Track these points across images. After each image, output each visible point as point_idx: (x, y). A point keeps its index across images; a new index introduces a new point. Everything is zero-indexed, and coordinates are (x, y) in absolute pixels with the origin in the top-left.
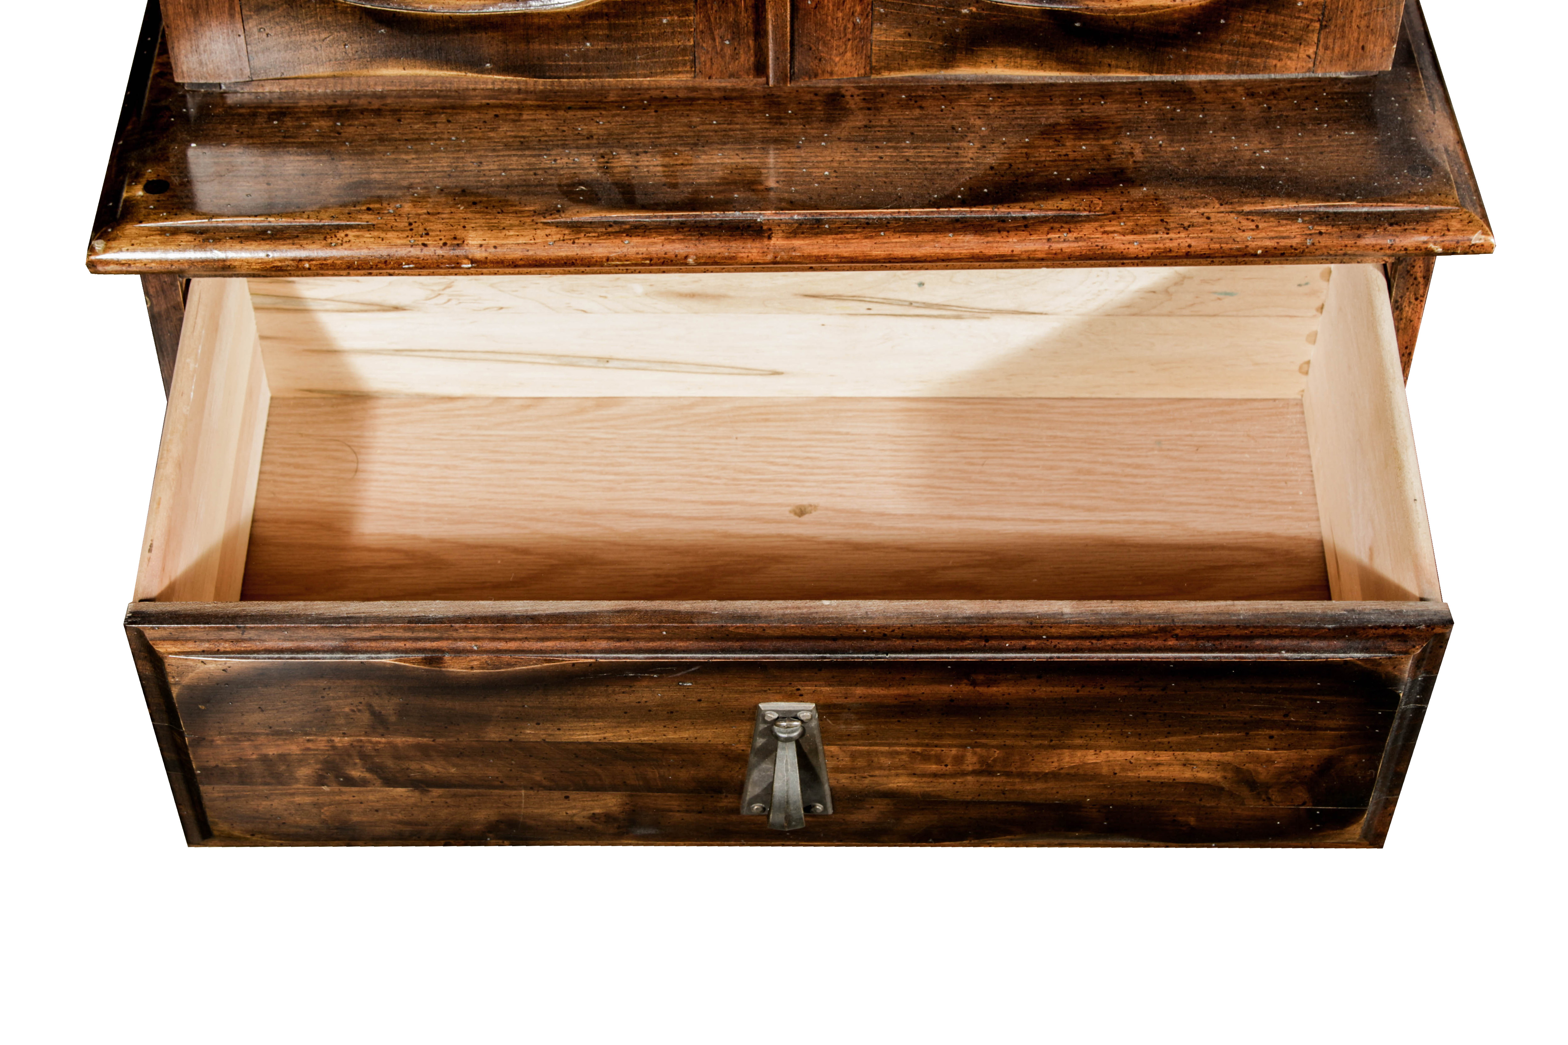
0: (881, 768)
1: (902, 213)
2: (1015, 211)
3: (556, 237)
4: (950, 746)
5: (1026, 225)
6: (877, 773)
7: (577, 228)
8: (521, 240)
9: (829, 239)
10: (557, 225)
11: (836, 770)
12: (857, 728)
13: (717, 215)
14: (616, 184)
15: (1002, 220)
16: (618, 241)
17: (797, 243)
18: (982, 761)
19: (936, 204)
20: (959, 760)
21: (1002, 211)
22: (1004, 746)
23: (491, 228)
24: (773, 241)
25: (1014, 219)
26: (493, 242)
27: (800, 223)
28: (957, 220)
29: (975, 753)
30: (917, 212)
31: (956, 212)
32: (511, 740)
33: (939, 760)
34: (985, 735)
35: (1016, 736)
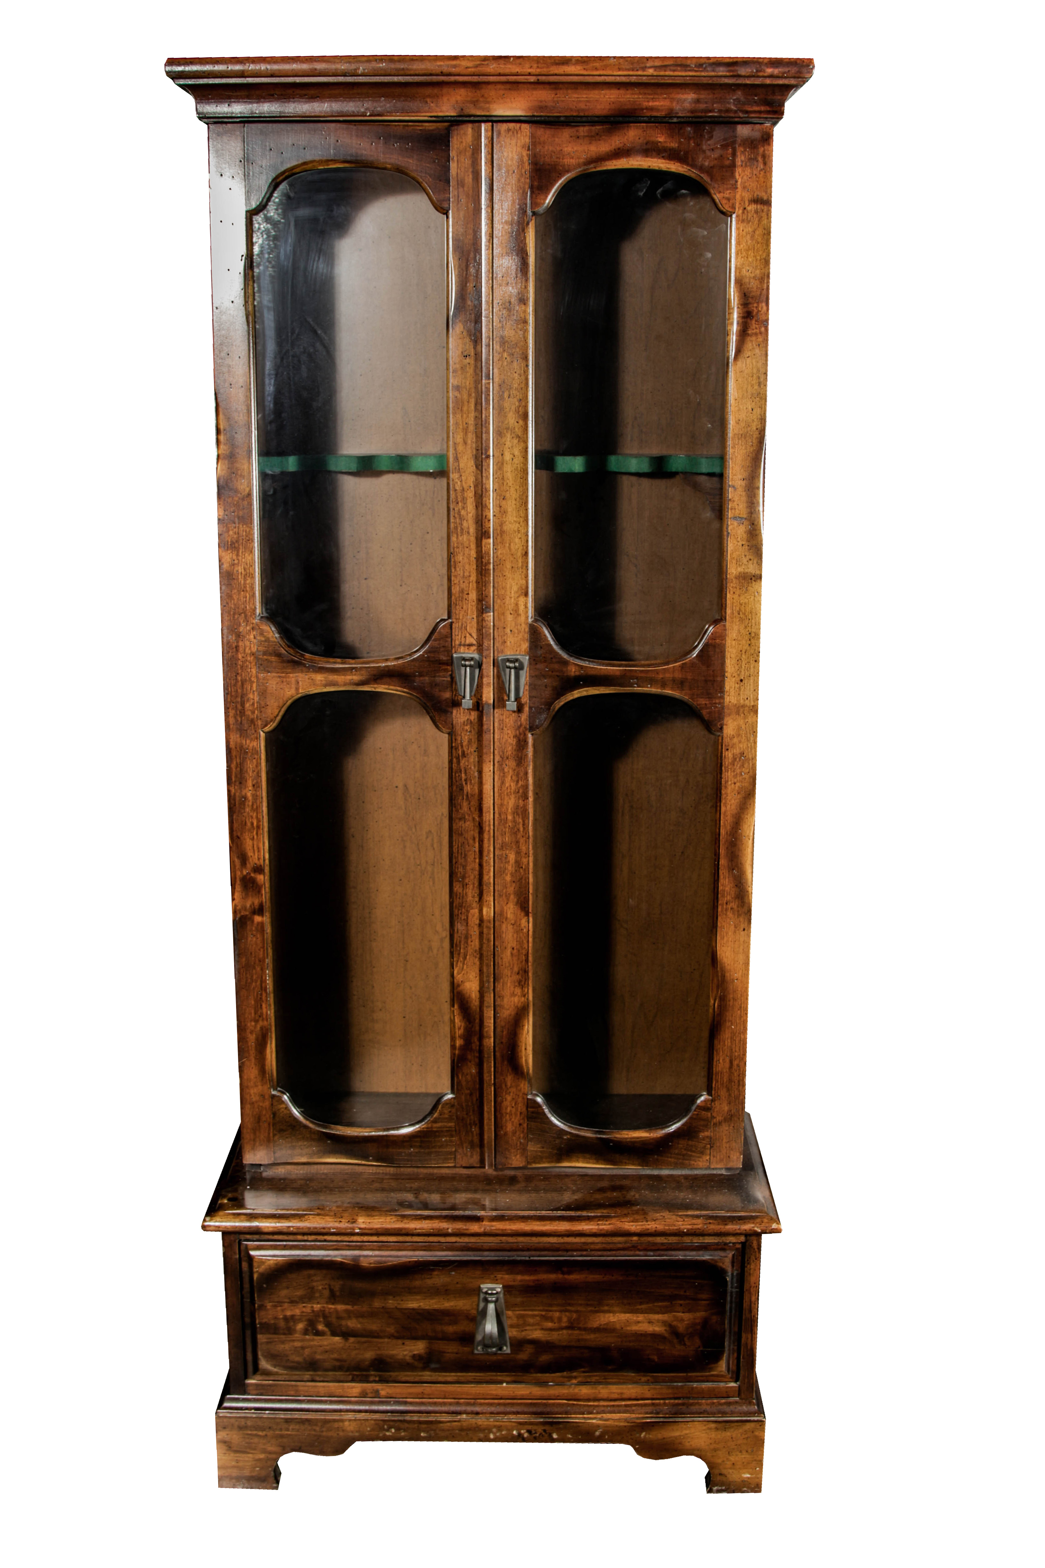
0: (529, 1325)
1: (538, 1213)
2: (584, 1213)
3: (395, 1220)
4: (556, 1311)
5: (589, 1219)
6: (528, 1328)
7: (404, 1217)
8: (380, 1220)
9: (507, 1223)
10: (396, 1215)
11: (512, 1326)
12: (519, 1300)
13: (461, 1213)
14: (421, 1202)
15: (579, 1217)
16: (420, 1222)
17: (494, 1223)
18: (569, 1320)
19: (552, 1210)
20: (560, 1319)
21: (579, 1213)
22: (577, 1312)
23: (368, 1216)
24: (484, 1223)
25: (584, 1216)
26: (369, 1221)
27: (496, 1216)
28: (560, 1216)
29: (566, 1315)
30: (544, 1213)
31: (559, 1213)
32: (383, 1307)
33: (551, 1319)
34: (570, 1305)
35: (581, 1305)
